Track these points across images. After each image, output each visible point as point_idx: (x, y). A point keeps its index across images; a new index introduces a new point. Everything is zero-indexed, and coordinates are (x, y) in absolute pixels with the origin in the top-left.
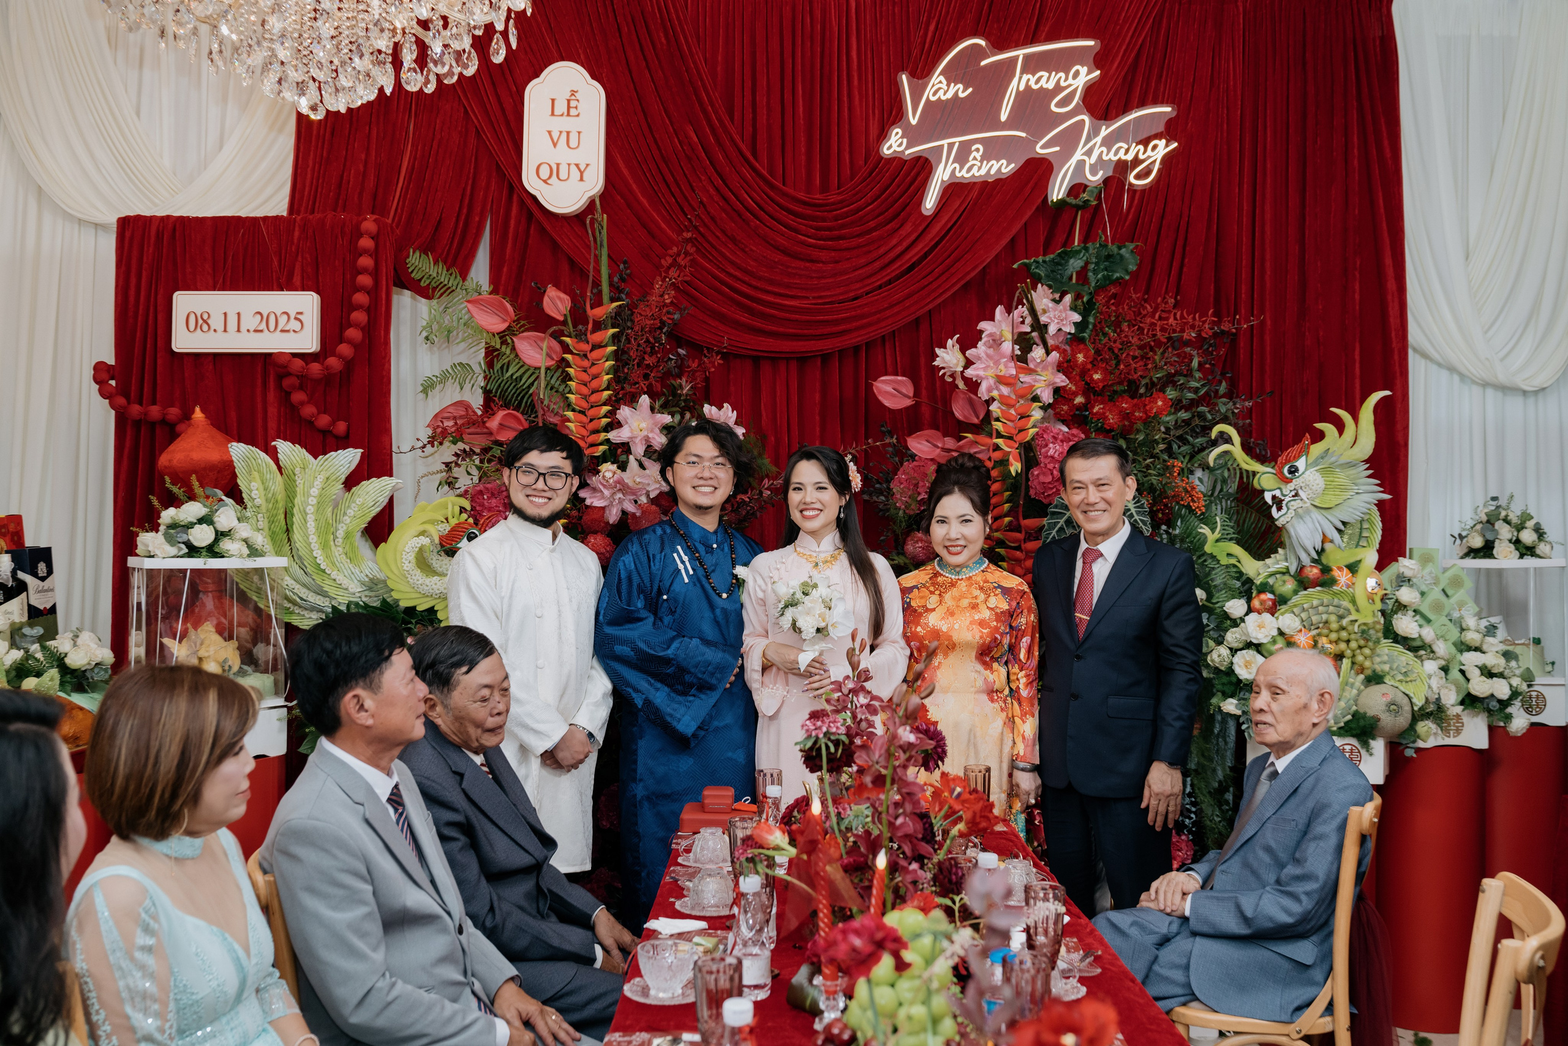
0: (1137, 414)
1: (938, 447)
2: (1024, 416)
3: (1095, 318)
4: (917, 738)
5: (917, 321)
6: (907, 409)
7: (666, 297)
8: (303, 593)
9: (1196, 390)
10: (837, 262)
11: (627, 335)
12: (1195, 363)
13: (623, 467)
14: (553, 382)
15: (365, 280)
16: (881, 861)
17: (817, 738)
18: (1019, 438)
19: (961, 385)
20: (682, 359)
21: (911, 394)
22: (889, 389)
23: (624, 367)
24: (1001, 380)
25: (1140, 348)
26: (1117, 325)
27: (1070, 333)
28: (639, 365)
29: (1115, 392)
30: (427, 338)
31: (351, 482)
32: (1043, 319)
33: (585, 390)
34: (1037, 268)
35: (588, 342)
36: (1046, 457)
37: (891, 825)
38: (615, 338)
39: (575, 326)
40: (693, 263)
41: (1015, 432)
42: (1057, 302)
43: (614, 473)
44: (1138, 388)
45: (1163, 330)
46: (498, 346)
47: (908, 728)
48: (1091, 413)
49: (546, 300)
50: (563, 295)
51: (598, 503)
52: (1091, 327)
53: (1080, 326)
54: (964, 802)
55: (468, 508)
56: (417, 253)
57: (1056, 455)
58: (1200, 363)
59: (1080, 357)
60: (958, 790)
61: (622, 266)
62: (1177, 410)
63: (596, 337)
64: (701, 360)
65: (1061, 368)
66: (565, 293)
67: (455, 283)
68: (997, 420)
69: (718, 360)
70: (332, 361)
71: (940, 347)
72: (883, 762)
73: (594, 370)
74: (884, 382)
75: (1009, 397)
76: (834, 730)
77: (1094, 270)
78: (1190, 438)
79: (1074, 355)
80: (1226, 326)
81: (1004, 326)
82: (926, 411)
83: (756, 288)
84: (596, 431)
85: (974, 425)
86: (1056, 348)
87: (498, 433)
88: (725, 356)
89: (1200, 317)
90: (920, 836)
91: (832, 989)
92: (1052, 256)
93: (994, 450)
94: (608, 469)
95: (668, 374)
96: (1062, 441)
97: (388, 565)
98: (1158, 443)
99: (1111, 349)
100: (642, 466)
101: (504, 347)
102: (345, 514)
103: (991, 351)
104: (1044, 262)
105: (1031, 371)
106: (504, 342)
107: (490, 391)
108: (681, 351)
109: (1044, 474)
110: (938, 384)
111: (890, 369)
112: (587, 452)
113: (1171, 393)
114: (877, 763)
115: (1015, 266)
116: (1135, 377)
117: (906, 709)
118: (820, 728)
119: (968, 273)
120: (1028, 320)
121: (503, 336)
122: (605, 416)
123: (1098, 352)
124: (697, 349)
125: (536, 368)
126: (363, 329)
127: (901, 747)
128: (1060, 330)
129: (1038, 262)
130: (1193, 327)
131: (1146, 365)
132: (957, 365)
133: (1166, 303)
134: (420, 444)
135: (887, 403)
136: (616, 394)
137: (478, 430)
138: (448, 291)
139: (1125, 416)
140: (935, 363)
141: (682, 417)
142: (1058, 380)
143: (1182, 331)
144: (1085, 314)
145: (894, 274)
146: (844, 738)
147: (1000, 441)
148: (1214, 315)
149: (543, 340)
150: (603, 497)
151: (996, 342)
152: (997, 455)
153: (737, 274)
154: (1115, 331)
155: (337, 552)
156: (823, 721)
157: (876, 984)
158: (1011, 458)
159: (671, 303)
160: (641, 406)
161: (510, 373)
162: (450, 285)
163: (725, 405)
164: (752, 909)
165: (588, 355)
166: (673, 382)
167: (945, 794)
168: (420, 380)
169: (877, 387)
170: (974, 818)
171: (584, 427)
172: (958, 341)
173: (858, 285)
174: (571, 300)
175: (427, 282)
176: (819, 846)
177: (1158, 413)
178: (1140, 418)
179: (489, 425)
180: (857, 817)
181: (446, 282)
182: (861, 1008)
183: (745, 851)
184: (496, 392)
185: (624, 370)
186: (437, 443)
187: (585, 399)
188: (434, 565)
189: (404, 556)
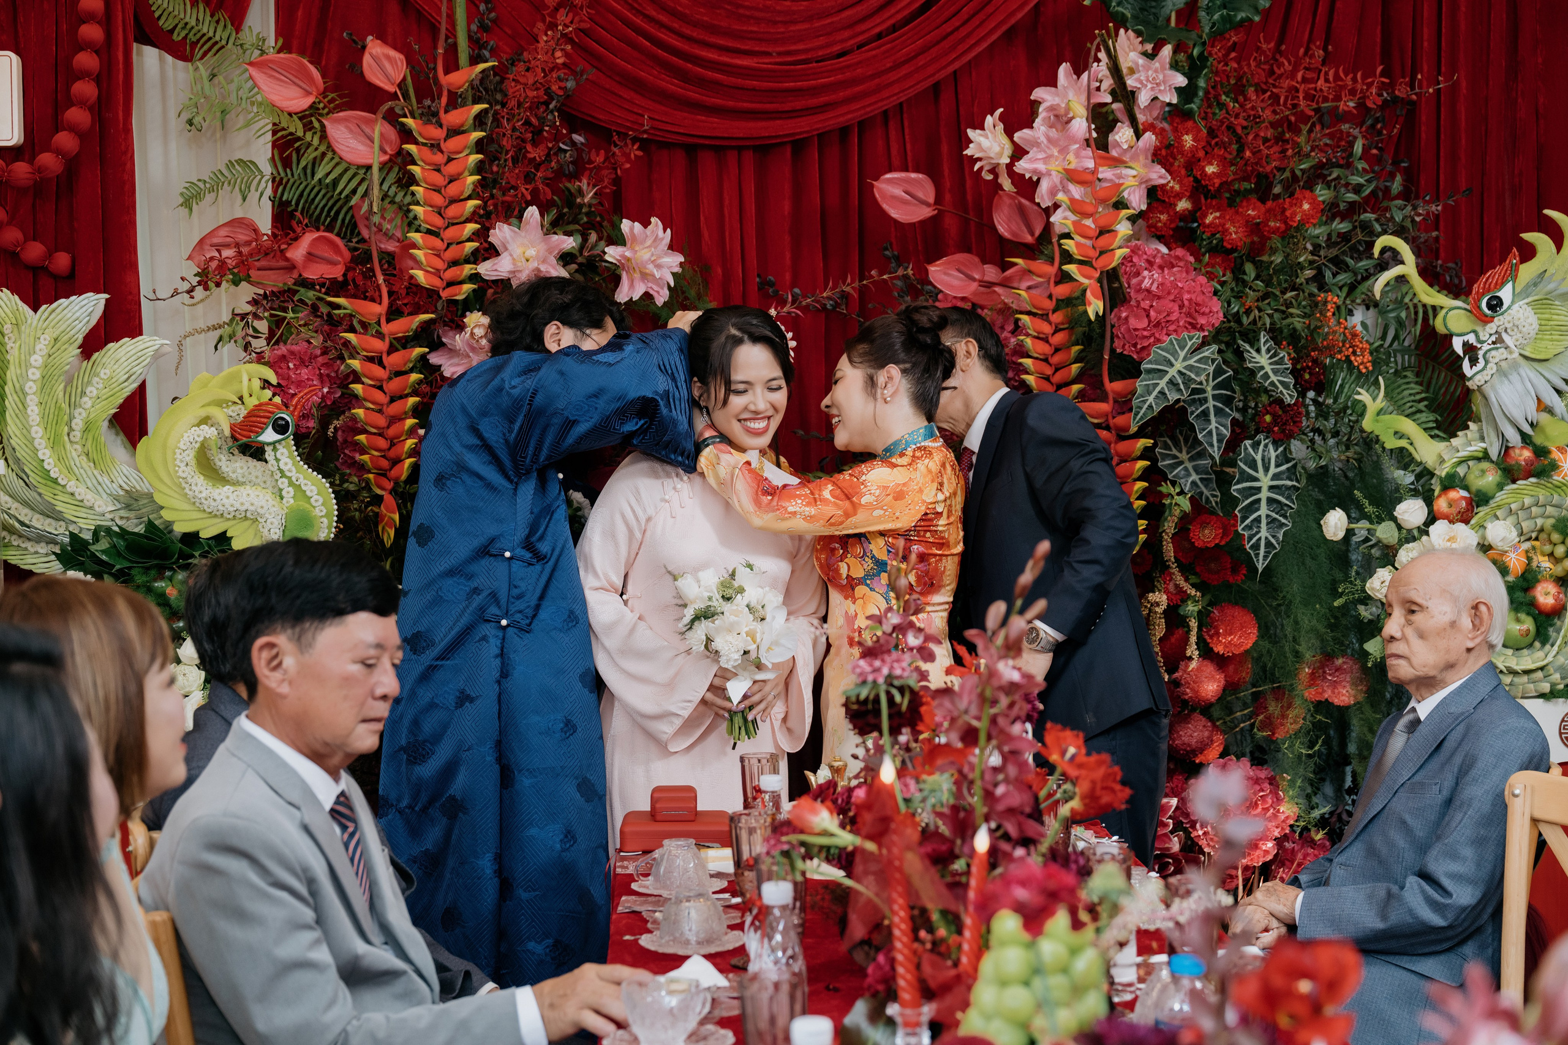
0: (1272, 224)
1: (974, 280)
2: (1105, 231)
3: (1208, 80)
5: (936, 88)
6: (921, 222)
7: (558, 54)
8: (25, 514)
9: (1357, 189)
11: (496, 113)
12: (1358, 148)
14: (385, 187)
15: (92, 32)
16: (982, 842)
17: (875, 682)
18: (1100, 264)
19: (1007, 184)
20: (577, 150)
21: (931, 200)
22: (898, 192)
23: (491, 162)
24: (1072, 176)
25: (1273, 125)
26: (1239, 91)
27: (1169, 104)
28: (515, 160)
29: (1238, 192)
30: (190, 122)
31: (92, 344)
32: (1131, 82)
33: (438, 199)
35: (441, 126)
36: (1139, 290)
37: (989, 796)
38: (479, 121)
39: (419, 101)
41: (1093, 254)
42: (1151, 56)
44: (1270, 186)
45: (1309, 97)
46: (300, 133)
47: (1010, 663)
48: (1202, 224)
49: (367, 59)
50: (393, 53)
52: (1201, 93)
53: (1185, 93)
54: (1080, 766)
55: (274, 380)
57: (1154, 288)
58: (1366, 149)
59: (1188, 140)
60: (1072, 750)
61: (482, 7)
62: (1331, 217)
63: (453, 118)
64: (608, 151)
65: (1162, 156)
66: (395, 48)
67: (225, 36)
68: (1067, 236)
69: (635, 152)
70: (46, 159)
71: (974, 128)
72: (974, 710)
73: (451, 169)
74: (889, 181)
75: (1083, 201)
76: (898, 672)
77: (1208, 8)
78: (1350, 261)
79: (1179, 139)
80: (1401, 92)
81: (1071, 95)
82: (951, 224)
83: (690, 39)
84: (455, 263)
85: (1026, 245)
86: (1150, 127)
87: (304, 267)
88: (644, 145)
89: (1364, 78)
90: (1028, 810)
91: (913, 1019)
93: (1057, 283)
94: (477, 322)
95: (559, 173)
96: (1161, 268)
97: (153, 469)
98: (1302, 269)
99: (1231, 128)
101: (309, 136)
102: (83, 393)
103: (1053, 133)
105: (1117, 162)
106: (308, 127)
107: (288, 203)
108: (578, 138)
109: (1137, 317)
110: (969, 183)
111: (896, 161)
112: (444, 294)
113: (1322, 194)
114: (966, 712)
115: (1086, 2)
116: (1268, 169)
117: (1007, 638)
118: (877, 670)
119: (1012, 14)
120: (1108, 83)
121: (306, 117)
122: (469, 240)
123: (1212, 133)
124: (601, 135)
125: (359, 167)
126: (91, 109)
127: (1001, 688)
128: (1155, 99)
130: (1353, 92)
131: (1284, 151)
132: (1000, 154)
133: (1312, 56)
134: (186, 286)
135: (894, 214)
136: (485, 203)
137: (273, 264)
138: (214, 47)
139: (1255, 228)
140: (968, 152)
141: (585, 239)
142: (1154, 176)
143: (1338, 98)
144: (1192, 74)
145: (899, 17)
146: (912, 683)
147: (1071, 268)
148: (1382, 75)
149: (371, 123)
151: (1062, 120)
152: (1062, 291)
153: (662, 18)
154: (1235, 100)
155: (74, 452)
156: (883, 661)
157: (1003, 983)
158: (1088, 293)
159: (564, 64)
160: (528, 223)
161: (319, 175)
162: (217, 38)
163: (654, 220)
164: (781, 927)
165: (442, 145)
166: (569, 185)
167: (1054, 758)
168: (179, 186)
169: (880, 190)
170: (1093, 790)
171: (438, 256)
172: (1002, 118)
173: (846, 34)
174: (410, 61)
175: (183, 34)
176: (893, 826)
177: (1303, 222)
178: (1276, 231)
179: (289, 255)
180: (933, 791)
181: (211, 34)
182: (988, 1017)
183: (779, 841)
184: (297, 204)
185: (495, 169)
186: (211, 284)
187: (440, 214)
188: (224, 469)
189: (178, 456)
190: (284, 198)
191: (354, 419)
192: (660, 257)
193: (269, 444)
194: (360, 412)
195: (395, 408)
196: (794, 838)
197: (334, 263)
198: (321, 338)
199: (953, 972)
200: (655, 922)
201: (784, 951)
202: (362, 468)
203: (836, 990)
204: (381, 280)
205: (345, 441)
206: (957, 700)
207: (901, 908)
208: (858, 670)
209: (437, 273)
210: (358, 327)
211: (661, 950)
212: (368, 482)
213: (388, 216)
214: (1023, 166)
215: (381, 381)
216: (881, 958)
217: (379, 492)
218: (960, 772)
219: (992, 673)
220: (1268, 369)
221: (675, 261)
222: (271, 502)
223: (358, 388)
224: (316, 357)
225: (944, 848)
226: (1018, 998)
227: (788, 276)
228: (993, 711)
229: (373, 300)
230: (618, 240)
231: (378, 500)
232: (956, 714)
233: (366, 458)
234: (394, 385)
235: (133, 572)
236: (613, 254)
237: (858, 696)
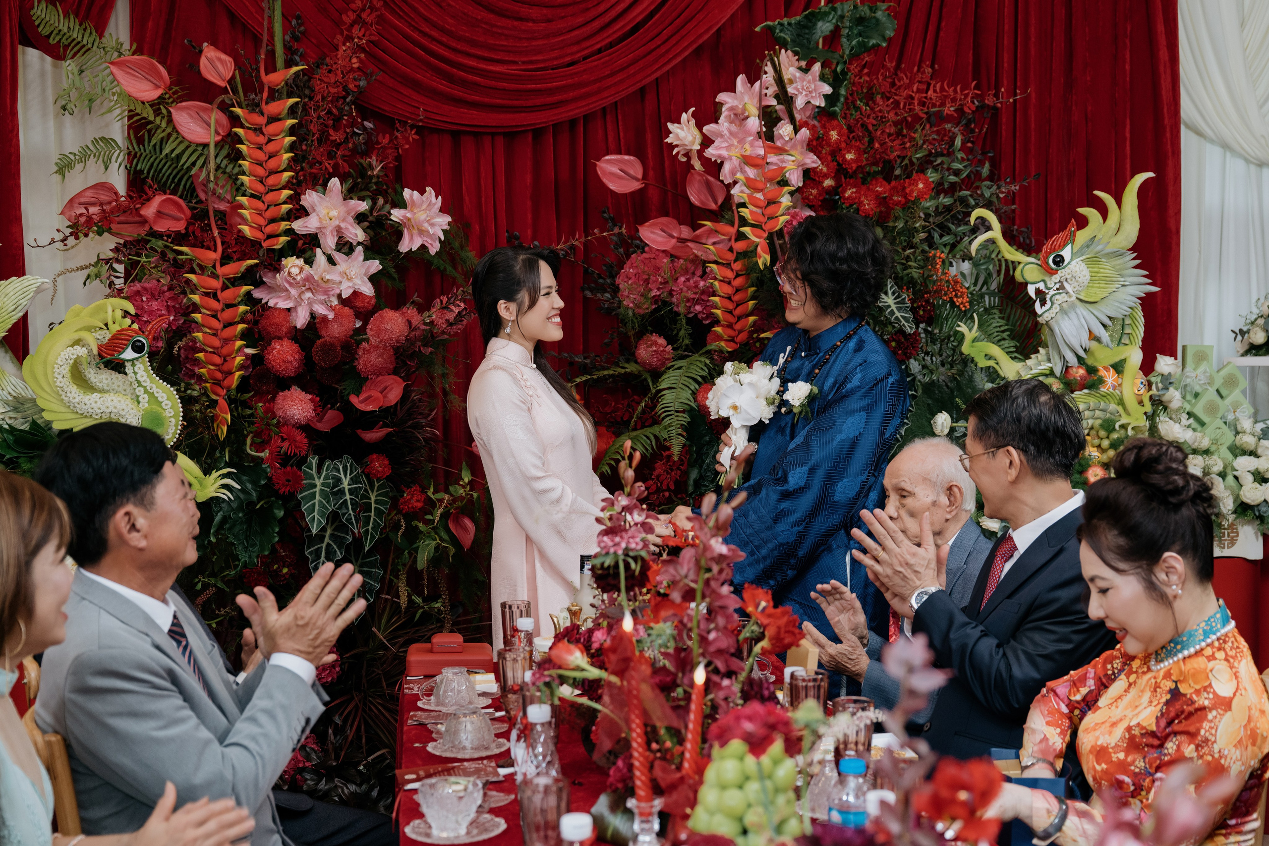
0: (895, 198)
1: (673, 237)
2: (772, 202)
3: (847, 90)
4: (729, 550)
5: (642, 91)
6: (632, 194)
7: (354, 60)
9: (957, 173)
10: (549, 21)
11: (305, 105)
12: (958, 142)
13: (309, 262)
14: (218, 160)
16: (700, 676)
17: (615, 553)
18: (768, 227)
19: (697, 165)
20: (368, 134)
21: (640, 176)
22: (615, 170)
24: (748, 161)
25: (896, 124)
26: (869, 97)
27: (818, 107)
28: (320, 140)
29: (869, 173)
30: (64, 108)
32: (790, 90)
33: (260, 171)
34: (781, 31)
35: (262, 114)
37: (703, 640)
38: (292, 111)
39: (245, 95)
40: (381, 20)
41: (762, 219)
42: (806, 70)
43: (301, 270)
44: (893, 169)
45: (922, 104)
46: (151, 118)
47: (720, 540)
48: (842, 197)
49: (203, 61)
50: (224, 57)
51: (283, 304)
52: (842, 99)
53: (831, 99)
54: (770, 616)
55: (132, 311)
56: (43, 5)
58: (963, 143)
59: (834, 135)
60: (763, 604)
61: (294, 22)
62: (938, 194)
63: (273, 108)
64: (392, 135)
65: (813, 146)
66: (227, 53)
67: (91, 41)
68: (743, 205)
69: (413, 136)
71: (673, 122)
72: (692, 576)
73: (271, 147)
74: (608, 161)
75: (755, 180)
76: (633, 546)
77: (847, 35)
78: (953, 227)
79: (827, 134)
80: (990, 101)
81: (746, 99)
82: (654, 195)
83: (454, 50)
84: (273, 220)
85: (711, 211)
86: (805, 124)
87: (155, 222)
88: (420, 130)
89: (962, 90)
90: (732, 650)
91: (647, 810)
92: (798, 18)
93: (736, 240)
94: (293, 264)
95: (355, 152)
97: (36, 379)
98: (917, 231)
99: (864, 126)
100: (331, 261)
101: (158, 120)
103: (734, 128)
104: (789, 24)
105: (781, 151)
106: (157, 113)
107: (141, 171)
108: (368, 124)
110: (667, 163)
111: (612, 146)
112: (265, 245)
113: (932, 176)
114: (686, 576)
115: (758, 29)
116: (892, 157)
117: (717, 520)
118: (617, 545)
119: (701, 36)
120: (773, 89)
121: (157, 105)
122: (285, 203)
123: (850, 129)
124: (387, 122)
125: (198, 145)
127: (713, 559)
128: (809, 102)
129: (782, 25)
130: (954, 100)
131: (904, 143)
132: (693, 143)
133: (923, 73)
134: (60, 236)
135: (612, 187)
136: (297, 173)
137: (131, 219)
138: (81, 50)
139: (882, 201)
140: (668, 140)
141: (374, 203)
142: (808, 161)
143: (943, 105)
144: (836, 84)
145: (615, 36)
146: (643, 554)
147: (746, 230)
148: (976, 87)
149: (208, 111)
150: (289, 297)
151: (740, 118)
152: (739, 246)
153: (434, 34)
154: (867, 104)
156: (622, 537)
157: (723, 787)
158: (759, 249)
159: (358, 68)
160: (331, 191)
161: (166, 151)
162: (85, 42)
163: (428, 189)
164: (542, 739)
165: (264, 129)
166: (362, 161)
167: (750, 609)
168: (55, 158)
169: (601, 168)
170: (779, 632)
171: (260, 215)
172: (693, 115)
173: (575, 49)
174: (238, 64)
175: (57, 39)
176: (632, 664)
177: (920, 197)
178: (898, 203)
179: (142, 212)
180: (659, 636)
181: (80, 39)
182: (711, 813)
183: (543, 675)
184: (148, 173)
185: (304, 147)
186: (80, 235)
187: (261, 182)
188: (93, 380)
189: (56, 370)
190: (139, 168)
191: (194, 341)
192: (433, 218)
193: (128, 361)
194: (199, 335)
195: (228, 332)
196: (554, 672)
197: (178, 219)
198: (168, 278)
199: (678, 775)
200: (438, 732)
201: (544, 757)
202: (200, 379)
203: (580, 784)
204: (216, 233)
205: (187, 358)
206: (679, 568)
207: (638, 726)
208: (602, 545)
209: (260, 228)
210: (197, 269)
211: (444, 755)
212: (205, 388)
213: (220, 183)
214: (711, 152)
215: (216, 311)
216: (620, 763)
217: (214, 397)
218: (681, 622)
219: (707, 548)
220: (894, 307)
221: (444, 221)
222: (130, 406)
223: (197, 316)
224: (164, 292)
225: (668, 679)
226: (734, 799)
227: (529, 232)
228: (707, 575)
229: (209, 248)
230: (401, 204)
231: (213, 404)
232: (678, 578)
233: (203, 371)
234: (227, 314)
235: (20, 460)
236: (397, 215)
237: (602, 564)
